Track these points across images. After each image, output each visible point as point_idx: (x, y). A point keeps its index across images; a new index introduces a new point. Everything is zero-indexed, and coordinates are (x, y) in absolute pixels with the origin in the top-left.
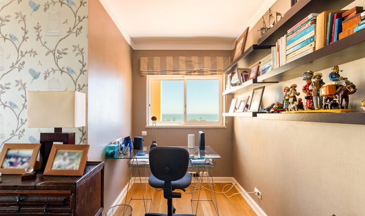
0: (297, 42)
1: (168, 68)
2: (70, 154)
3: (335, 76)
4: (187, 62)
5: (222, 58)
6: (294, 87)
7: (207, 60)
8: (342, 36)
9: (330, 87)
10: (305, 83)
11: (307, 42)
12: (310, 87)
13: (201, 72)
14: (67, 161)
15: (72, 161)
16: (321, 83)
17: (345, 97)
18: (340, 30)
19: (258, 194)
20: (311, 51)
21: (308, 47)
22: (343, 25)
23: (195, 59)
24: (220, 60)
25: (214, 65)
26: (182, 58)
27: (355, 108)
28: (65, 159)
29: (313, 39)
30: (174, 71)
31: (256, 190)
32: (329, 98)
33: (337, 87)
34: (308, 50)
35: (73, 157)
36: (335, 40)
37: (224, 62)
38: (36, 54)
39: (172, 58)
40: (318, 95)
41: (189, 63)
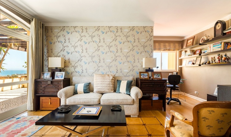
0: (216, 47)
1: (157, 48)
2: (157, 75)
3: (226, 55)
4: (164, 45)
5: (178, 44)
6: (214, 57)
7: (172, 45)
8: (227, 48)
9: (225, 58)
10: (218, 57)
11: (219, 47)
12: (219, 58)
13: (169, 50)
14: (157, 76)
15: (158, 76)
16: (222, 57)
17: (228, 60)
18: (227, 47)
19: (197, 93)
20: (221, 50)
21: (219, 49)
22: (228, 46)
23: (167, 44)
24: (177, 45)
25: (175, 47)
26: (162, 44)
27: (230, 62)
28: (156, 76)
29: (221, 47)
30: (159, 49)
31: (196, 92)
32: (224, 60)
33: (226, 58)
34: (220, 49)
35: (158, 75)
36: (226, 49)
37: (179, 46)
38: (138, 46)
39: (158, 44)
40: (222, 59)
41: (165, 46)
